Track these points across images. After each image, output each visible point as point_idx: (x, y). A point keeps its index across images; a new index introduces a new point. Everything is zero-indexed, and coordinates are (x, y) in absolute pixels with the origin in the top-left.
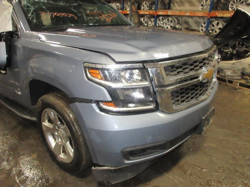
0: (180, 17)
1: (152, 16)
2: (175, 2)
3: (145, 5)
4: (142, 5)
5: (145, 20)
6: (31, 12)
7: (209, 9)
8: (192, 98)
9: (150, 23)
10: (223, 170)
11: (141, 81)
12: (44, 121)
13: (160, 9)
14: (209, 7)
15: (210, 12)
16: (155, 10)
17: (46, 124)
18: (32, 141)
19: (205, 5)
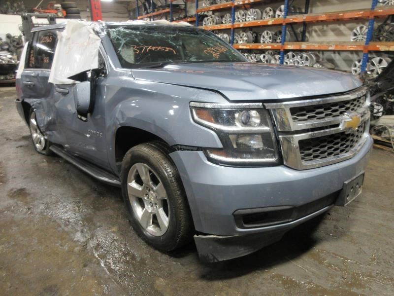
0: (321, 53)
1: (276, 52)
2: (312, 30)
3: (266, 36)
4: (262, 36)
5: (266, 58)
6: (122, 45)
7: (365, 40)
8: (330, 154)
9: (273, 62)
10: (377, 263)
11: (260, 125)
12: (131, 182)
13: (290, 41)
14: (366, 37)
15: (367, 43)
16: (281, 42)
17: (133, 184)
18: (111, 212)
19: (359, 35)
